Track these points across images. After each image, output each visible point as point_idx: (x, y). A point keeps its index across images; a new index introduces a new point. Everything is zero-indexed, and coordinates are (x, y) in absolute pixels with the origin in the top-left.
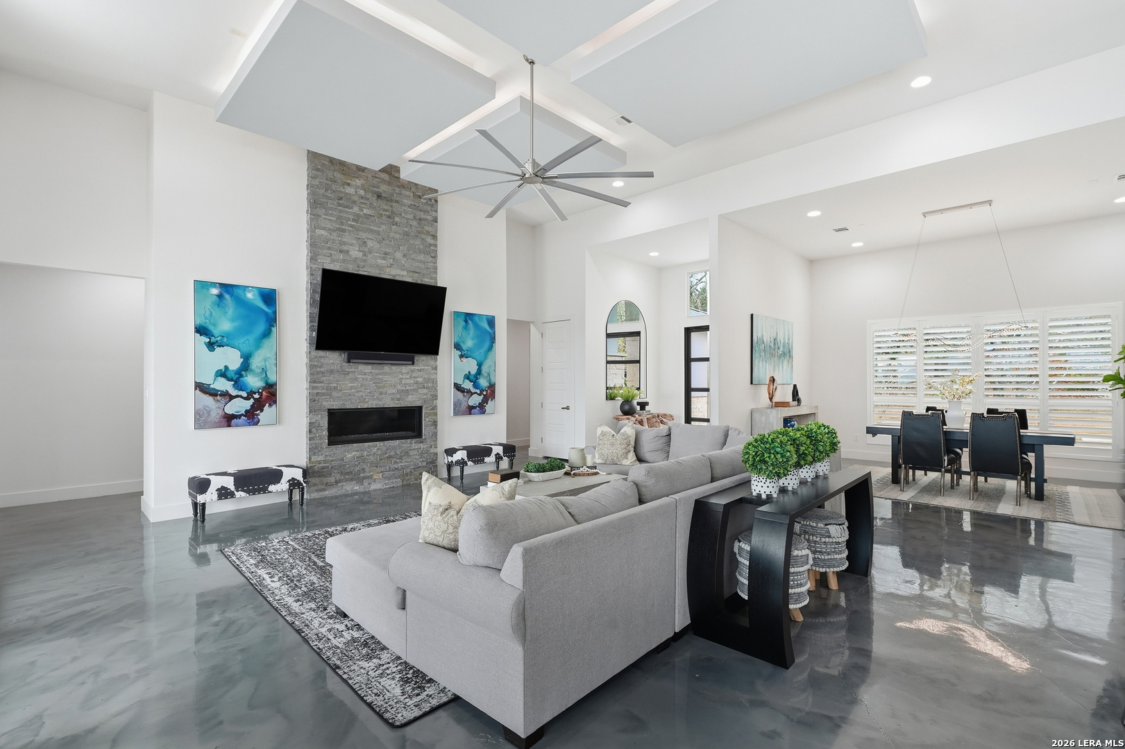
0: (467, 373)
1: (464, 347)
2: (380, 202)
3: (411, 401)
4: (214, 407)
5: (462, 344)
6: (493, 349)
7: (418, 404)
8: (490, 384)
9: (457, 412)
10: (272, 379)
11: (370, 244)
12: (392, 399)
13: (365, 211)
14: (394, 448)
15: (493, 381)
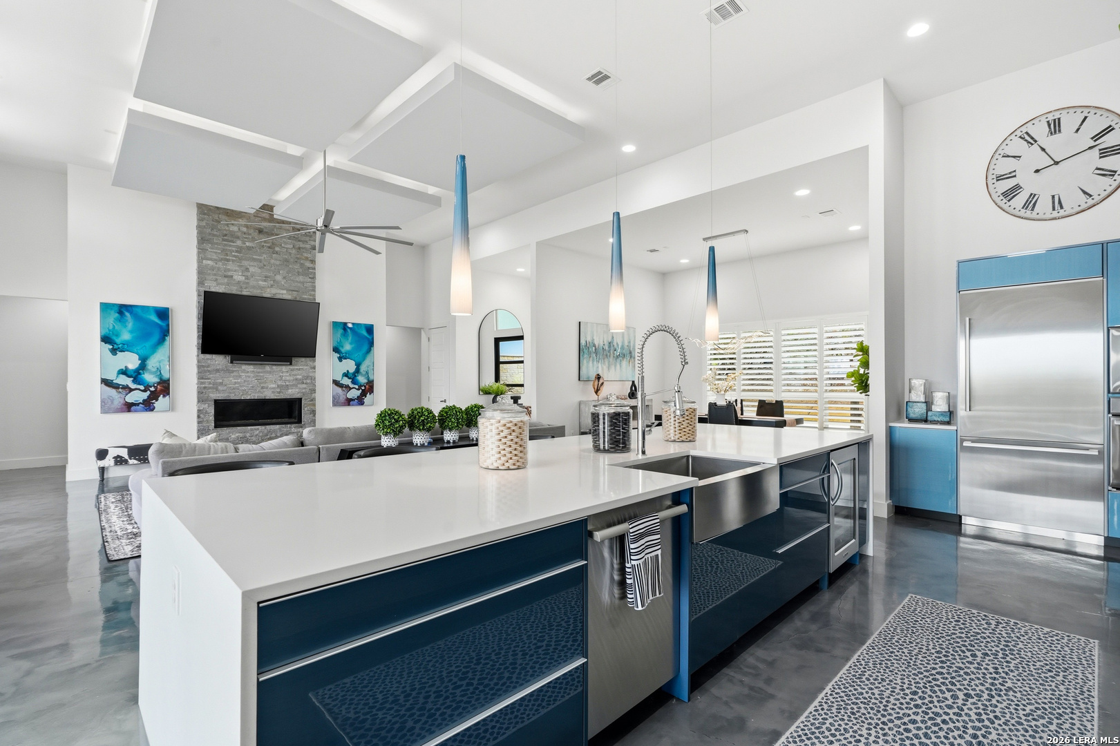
0: (346, 371)
1: (343, 350)
2: (261, 236)
3: (292, 393)
4: (116, 397)
5: (341, 348)
6: (372, 352)
7: (298, 396)
8: (368, 380)
9: (336, 403)
10: (166, 376)
11: (252, 269)
12: (273, 392)
13: (247, 244)
14: (274, 431)
15: (371, 378)
